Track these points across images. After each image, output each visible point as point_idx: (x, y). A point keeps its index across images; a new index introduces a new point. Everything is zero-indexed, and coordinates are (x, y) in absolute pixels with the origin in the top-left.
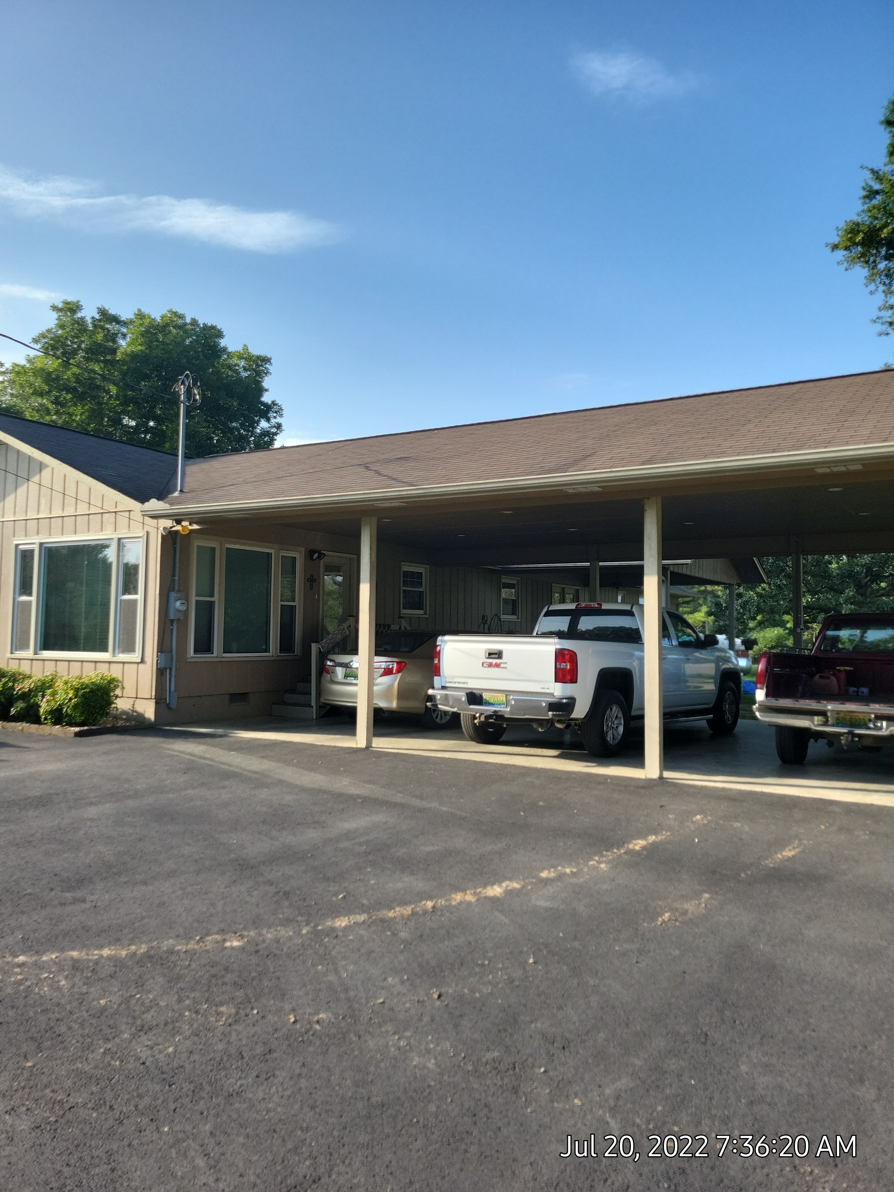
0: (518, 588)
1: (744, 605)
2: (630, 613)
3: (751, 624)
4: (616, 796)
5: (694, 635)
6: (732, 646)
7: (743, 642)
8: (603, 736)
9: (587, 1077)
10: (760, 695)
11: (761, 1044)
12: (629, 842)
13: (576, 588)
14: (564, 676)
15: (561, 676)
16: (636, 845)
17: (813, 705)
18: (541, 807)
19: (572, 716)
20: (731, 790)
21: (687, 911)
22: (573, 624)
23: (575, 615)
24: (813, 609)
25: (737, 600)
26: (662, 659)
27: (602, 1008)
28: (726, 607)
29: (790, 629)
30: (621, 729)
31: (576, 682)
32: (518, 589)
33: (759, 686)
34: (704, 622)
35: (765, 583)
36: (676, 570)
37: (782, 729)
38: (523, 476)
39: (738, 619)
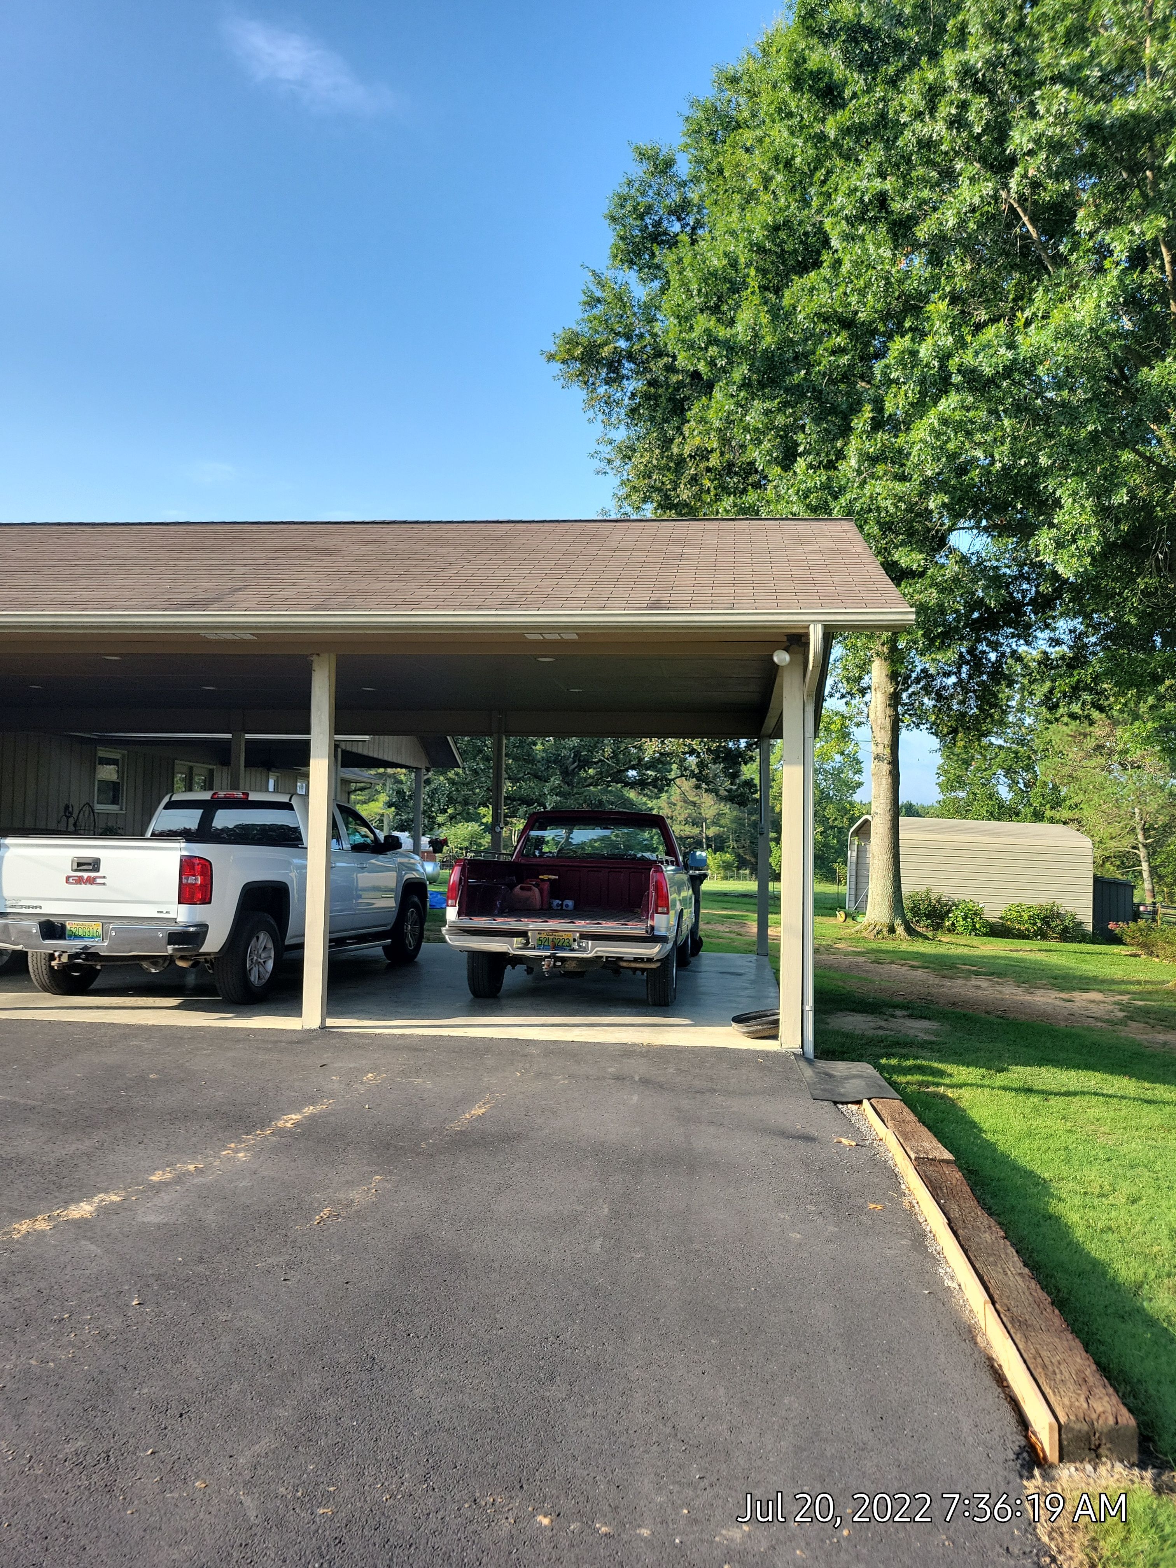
0: (123, 764)
1: (432, 794)
2: (288, 806)
3: (440, 819)
4: (262, 1057)
5: (372, 836)
6: (416, 849)
7: (431, 843)
8: (245, 974)
9: (213, 1448)
10: (451, 913)
11: (441, 1358)
12: (278, 1119)
13: (211, 767)
14: (192, 895)
15: (186, 895)
16: (287, 1121)
17: (511, 923)
18: (152, 1080)
19: (201, 951)
20: (411, 1036)
21: (352, 1201)
22: (206, 819)
23: (209, 808)
24: (514, 800)
25: (425, 787)
26: (330, 868)
27: (236, 1351)
28: (410, 796)
29: (486, 824)
30: (270, 965)
31: (209, 903)
32: (123, 767)
33: (450, 902)
34: (382, 815)
35: (459, 767)
36: (348, 749)
37: (475, 955)
38: (139, 610)
39: (424, 812)
